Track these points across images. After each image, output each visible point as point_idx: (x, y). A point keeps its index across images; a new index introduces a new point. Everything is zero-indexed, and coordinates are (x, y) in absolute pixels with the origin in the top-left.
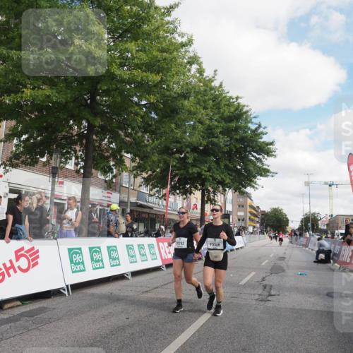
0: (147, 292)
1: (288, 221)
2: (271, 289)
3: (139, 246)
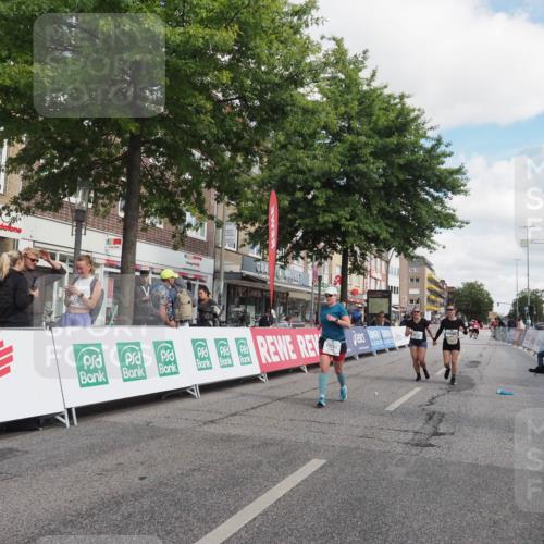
0: (213, 422)
1: (491, 303)
2: (440, 421)
3: (217, 341)
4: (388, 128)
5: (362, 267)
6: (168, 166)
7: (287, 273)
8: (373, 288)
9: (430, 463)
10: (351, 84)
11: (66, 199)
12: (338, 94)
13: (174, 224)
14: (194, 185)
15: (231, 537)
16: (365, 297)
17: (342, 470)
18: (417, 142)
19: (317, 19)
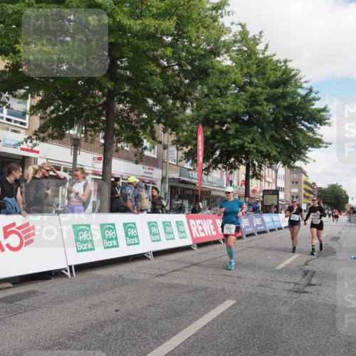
0: (162, 275)
1: (347, 198)
2: (312, 276)
3: (164, 223)
4: (276, 82)
5: (260, 175)
6: (132, 110)
7: (210, 178)
8: (267, 189)
9: (305, 304)
10: (251, 54)
11: (67, 132)
12: (242, 60)
13: (136, 147)
14: (149, 122)
15: (175, 349)
16: (261, 194)
17: (246, 308)
18: (296, 91)
19: (229, 12)
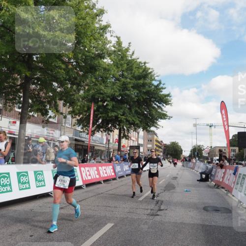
2: (162, 204)
4: (139, 76)
5: (128, 136)
6: (41, 90)
7: (94, 138)
8: (132, 145)
9: (158, 223)
12: (118, 60)
13: (43, 116)
16: (129, 148)
18: (151, 83)
19: (111, 31)
